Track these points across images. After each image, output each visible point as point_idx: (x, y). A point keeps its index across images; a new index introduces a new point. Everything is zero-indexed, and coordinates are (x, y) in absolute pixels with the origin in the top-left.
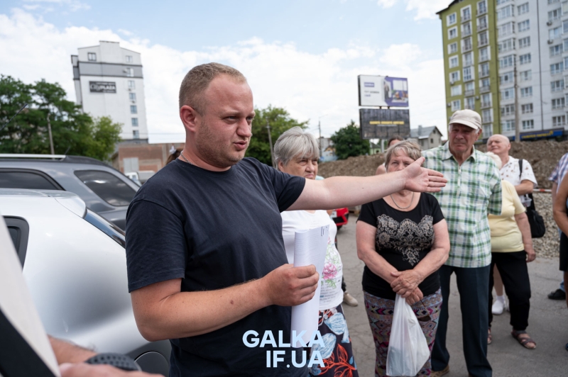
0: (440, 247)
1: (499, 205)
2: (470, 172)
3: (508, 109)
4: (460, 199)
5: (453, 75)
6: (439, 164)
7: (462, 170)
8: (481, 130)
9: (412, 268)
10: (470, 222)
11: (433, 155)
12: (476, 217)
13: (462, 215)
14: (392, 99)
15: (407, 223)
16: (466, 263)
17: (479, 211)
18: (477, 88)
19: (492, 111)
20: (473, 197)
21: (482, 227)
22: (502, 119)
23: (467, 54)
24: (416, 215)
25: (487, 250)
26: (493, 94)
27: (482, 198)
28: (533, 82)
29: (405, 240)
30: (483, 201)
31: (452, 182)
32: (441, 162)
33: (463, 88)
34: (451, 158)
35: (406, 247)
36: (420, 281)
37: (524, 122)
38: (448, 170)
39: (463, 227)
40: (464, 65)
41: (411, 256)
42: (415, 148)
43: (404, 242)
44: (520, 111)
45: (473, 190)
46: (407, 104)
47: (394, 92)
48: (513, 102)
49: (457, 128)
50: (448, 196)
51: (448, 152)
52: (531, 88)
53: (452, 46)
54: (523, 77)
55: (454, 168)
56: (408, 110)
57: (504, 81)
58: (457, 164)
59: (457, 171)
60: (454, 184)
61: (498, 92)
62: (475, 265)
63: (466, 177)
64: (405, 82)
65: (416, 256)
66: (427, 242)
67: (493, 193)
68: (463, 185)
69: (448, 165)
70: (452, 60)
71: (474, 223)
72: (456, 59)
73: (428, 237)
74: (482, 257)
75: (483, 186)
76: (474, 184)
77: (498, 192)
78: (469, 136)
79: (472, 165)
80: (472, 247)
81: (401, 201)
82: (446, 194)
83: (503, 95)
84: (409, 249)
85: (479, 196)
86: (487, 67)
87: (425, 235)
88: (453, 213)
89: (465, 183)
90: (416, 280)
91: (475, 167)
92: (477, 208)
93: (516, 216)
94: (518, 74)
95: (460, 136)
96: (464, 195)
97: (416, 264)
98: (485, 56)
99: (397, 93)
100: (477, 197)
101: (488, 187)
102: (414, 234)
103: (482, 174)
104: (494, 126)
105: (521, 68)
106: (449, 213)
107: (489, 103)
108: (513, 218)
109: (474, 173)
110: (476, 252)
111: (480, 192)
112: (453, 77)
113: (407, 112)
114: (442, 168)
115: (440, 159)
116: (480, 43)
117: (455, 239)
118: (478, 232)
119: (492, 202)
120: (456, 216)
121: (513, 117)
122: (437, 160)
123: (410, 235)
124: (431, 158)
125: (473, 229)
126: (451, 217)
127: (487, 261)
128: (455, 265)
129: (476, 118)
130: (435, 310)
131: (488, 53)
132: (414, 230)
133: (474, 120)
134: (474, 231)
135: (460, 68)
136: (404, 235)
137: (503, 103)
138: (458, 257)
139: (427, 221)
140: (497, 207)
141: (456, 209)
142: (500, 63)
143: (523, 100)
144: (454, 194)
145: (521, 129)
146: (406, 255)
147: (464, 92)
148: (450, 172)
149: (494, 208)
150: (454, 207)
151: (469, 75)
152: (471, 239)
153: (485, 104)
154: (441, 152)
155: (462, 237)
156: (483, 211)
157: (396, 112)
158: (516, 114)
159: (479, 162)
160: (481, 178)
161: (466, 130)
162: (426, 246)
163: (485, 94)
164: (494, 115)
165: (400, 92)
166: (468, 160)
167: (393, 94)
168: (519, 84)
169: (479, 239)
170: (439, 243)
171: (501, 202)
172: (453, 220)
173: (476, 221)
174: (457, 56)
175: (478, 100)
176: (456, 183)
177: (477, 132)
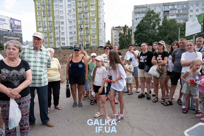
0: (28, 79)
1: (50, 65)
2: (40, 54)
3: (57, 38)
4: (37, 64)
5: (39, 23)
6: (29, 51)
7: (38, 54)
8: (44, 40)
9: (16, 87)
10: (41, 71)
11: (27, 47)
12: (43, 69)
13: (38, 69)
14: (14, 28)
15: (15, 71)
16: (40, 85)
17: (44, 67)
18: (48, 30)
19: (53, 38)
20: (41, 63)
21: (45, 73)
22: (56, 41)
23: (44, 17)
24: (18, 68)
25: (47, 80)
26: (53, 33)
27: (44, 63)
28: (64, 31)
29: (13, 77)
30: (45, 64)
31: (34, 58)
32: (30, 50)
33: (43, 29)
34: (34, 49)
35: (14, 80)
36: (19, 92)
37: (62, 43)
38: (33, 53)
39: (38, 73)
40: (43, 21)
41: (16, 83)
42: (18, 43)
43: (13, 78)
44: (61, 40)
45: (42, 60)
46: (21, 31)
47: (15, 25)
48: (59, 36)
49: (35, 38)
50: (33, 62)
51: (33, 47)
52: (64, 33)
53: (38, 13)
54: (62, 28)
55: (35, 53)
56: (22, 34)
57: (56, 29)
58: (36, 51)
59: (36, 54)
60: (35, 58)
61: (55, 32)
62: (43, 85)
63: (39, 56)
64: (20, 22)
65: (18, 83)
66: (22, 78)
67: (48, 61)
68: (38, 58)
69: (33, 51)
70: (39, 18)
71: (42, 71)
72: (40, 18)
73: (22, 76)
74: (45, 82)
75: (45, 59)
76: (42, 58)
77: (49, 61)
78: (39, 41)
79: (41, 52)
80: (42, 79)
81: (13, 63)
82: (32, 62)
83: (56, 34)
84: (15, 81)
85: (44, 62)
86: (51, 23)
87: (21, 75)
88: (35, 69)
89: (39, 58)
90: (18, 91)
91: (42, 52)
92: (43, 66)
93: (58, 69)
94: (60, 27)
95: (37, 41)
96: (39, 62)
97: (18, 86)
98: (50, 19)
99: (16, 26)
100: (43, 63)
101: (47, 59)
102: (17, 75)
103: (44, 55)
104: (54, 43)
105: (61, 26)
106: (33, 69)
107: (52, 36)
108: (58, 70)
109: (42, 54)
110: (43, 81)
111: (44, 61)
112: (39, 24)
113: (21, 35)
114: (30, 52)
115: (29, 49)
116: (48, 15)
117: (36, 77)
118: (44, 74)
119: (48, 64)
120: (36, 69)
121: (59, 41)
122: (28, 49)
123: (15, 76)
124: (26, 48)
125: (42, 73)
126: (34, 70)
127: (47, 84)
128: (36, 86)
129: (42, 36)
130: (27, 101)
131: (51, 19)
132: (17, 73)
133: (41, 36)
134: (42, 74)
135: (42, 21)
136: (12, 76)
137: (56, 36)
138: (37, 83)
139: (23, 70)
140: (49, 66)
141: (36, 67)
142: (55, 23)
143: (62, 36)
144: (35, 62)
145: (62, 46)
146: (14, 83)
147: (43, 30)
148: (34, 54)
149: (48, 66)
150: (35, 66)
151: (45, 25)
152: (41, 77)
153: (50, 36)
154: (30, 47)
155: (38, 76)
156: (45, 67)
157: (16, 34)
158: (60, 40)
159: (44, 51)
160: (44, 56)
161: (39, 39)
162: (23, 79)
163: (50, 32)
164: (53, 40)
165: (18, 25)
166: (40, 50)
167: (14, 26)
168: (60, 31)
169: (44, 77)
170: (27, 78)
171: (51, 64)
172: (35, 71)
173: (43, 71)
174: (40, 17)
175: (48, 34)
176: (36, 58)
177: (42, 40)
